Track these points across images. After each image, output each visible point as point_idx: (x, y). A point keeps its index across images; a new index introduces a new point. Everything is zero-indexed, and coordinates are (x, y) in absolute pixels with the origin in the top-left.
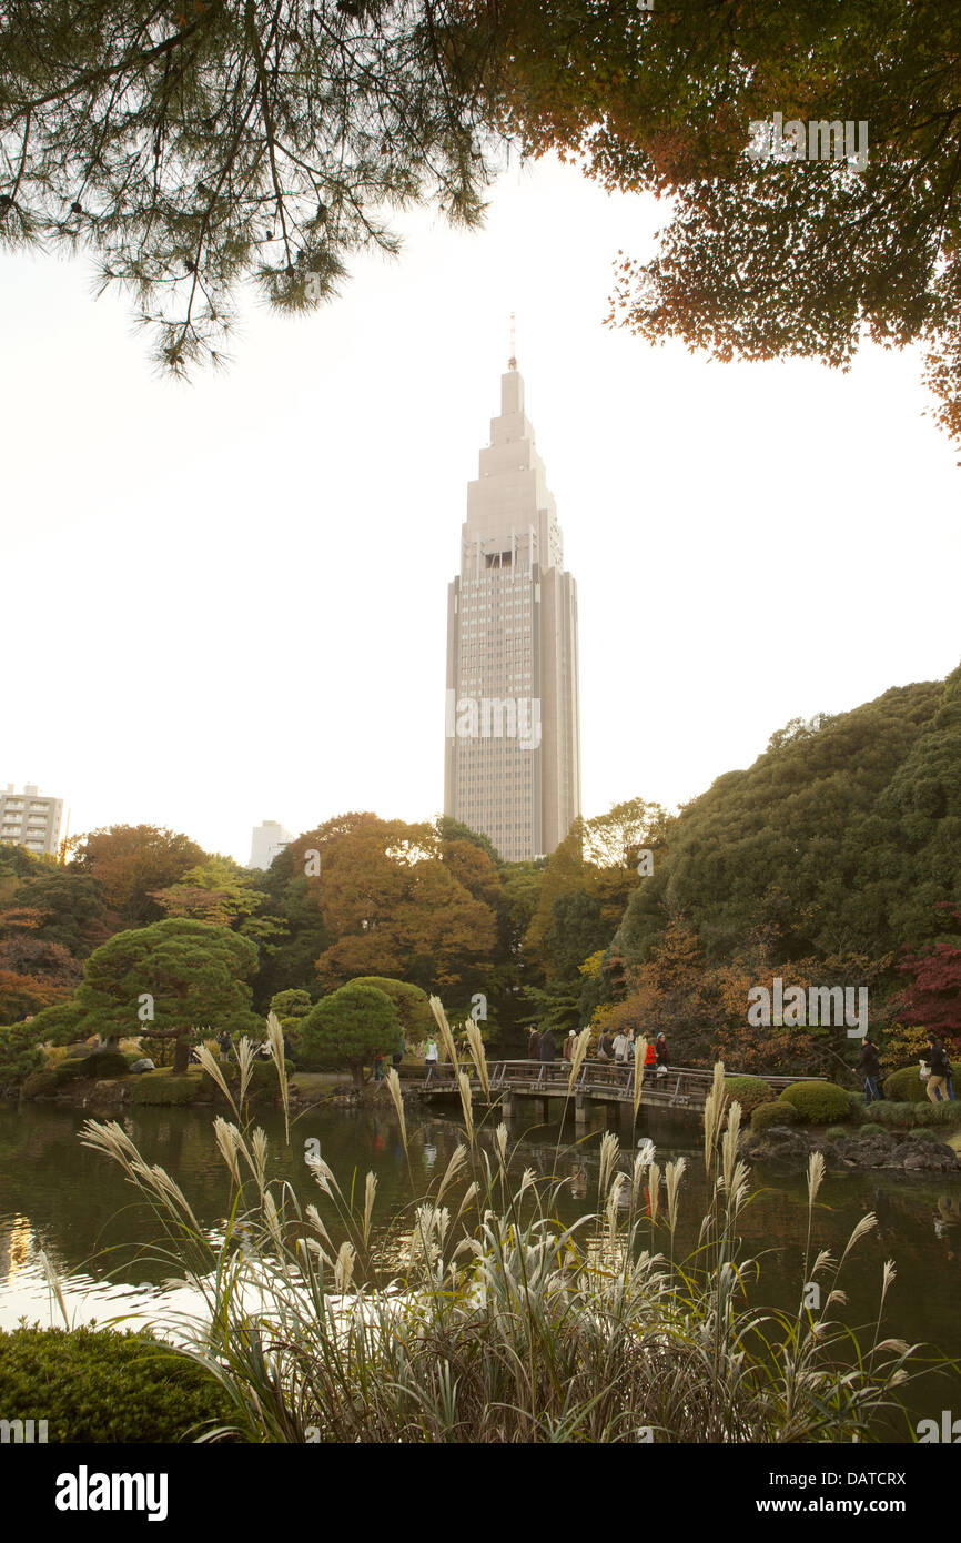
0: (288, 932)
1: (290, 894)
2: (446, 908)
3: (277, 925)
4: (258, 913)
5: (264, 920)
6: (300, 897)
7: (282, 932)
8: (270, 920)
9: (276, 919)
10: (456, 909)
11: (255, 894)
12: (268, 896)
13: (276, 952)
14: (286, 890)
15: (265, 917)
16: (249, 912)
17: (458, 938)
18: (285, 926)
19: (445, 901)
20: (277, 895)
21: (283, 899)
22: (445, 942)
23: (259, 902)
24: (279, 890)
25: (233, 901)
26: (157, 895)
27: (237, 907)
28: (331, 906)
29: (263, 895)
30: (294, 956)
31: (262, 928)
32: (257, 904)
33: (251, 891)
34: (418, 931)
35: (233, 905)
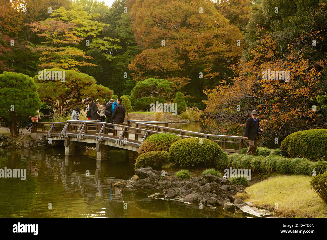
0: (120, 47)
1: (122, 24)
2: (209, 30)
3: (113, 43)
4: (101, 35)
5: (105, 40)
6: (127, 25)
7: (116, 47)
8: (108, 41)
9: (112, 39)
10: (216, 31)
11: (99, 24)
12: (108, 25)
13: (113, 59)
14: (119, 21)
15: (105, 38)
16: (95, 35)
17: (215, 49)
18: (119, 44)
19: (209, 26)
20: (114, 25)
21: (117, 27)
22: (208, 52)
23: (101, 29)
24: (116, 22)
25: (83, 28)
26: (33, 25)
27: (87, 32)
28: (138, 30)
29: (104, 24)
30: (124, 62)
31: (103, 45)
32: (100, 30)
33: (97, 22)
34: (190, 45)
35: (84, 31)
